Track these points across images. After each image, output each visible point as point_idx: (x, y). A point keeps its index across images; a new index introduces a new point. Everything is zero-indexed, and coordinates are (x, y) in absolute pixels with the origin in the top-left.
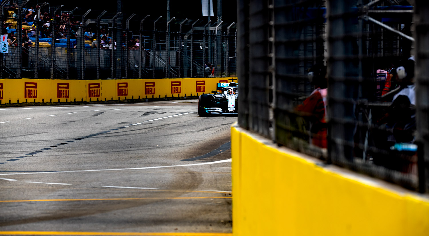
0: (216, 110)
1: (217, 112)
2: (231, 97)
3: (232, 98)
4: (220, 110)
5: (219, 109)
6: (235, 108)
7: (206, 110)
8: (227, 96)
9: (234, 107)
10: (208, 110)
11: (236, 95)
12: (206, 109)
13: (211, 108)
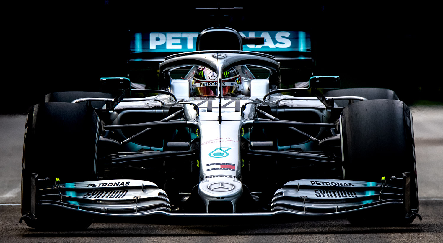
0: (130, 195)
1: (134, 206)
2: (215, 114)
3: (220, 120)
4: (154, 193)
5: (144, 188)
6: (238, 177)
7: (71, 194)
8: (191, 111)
9: (233, 173)
10: (79, 191)
11: (242, 103)
12: (70, 185)
13: (98, 183)
